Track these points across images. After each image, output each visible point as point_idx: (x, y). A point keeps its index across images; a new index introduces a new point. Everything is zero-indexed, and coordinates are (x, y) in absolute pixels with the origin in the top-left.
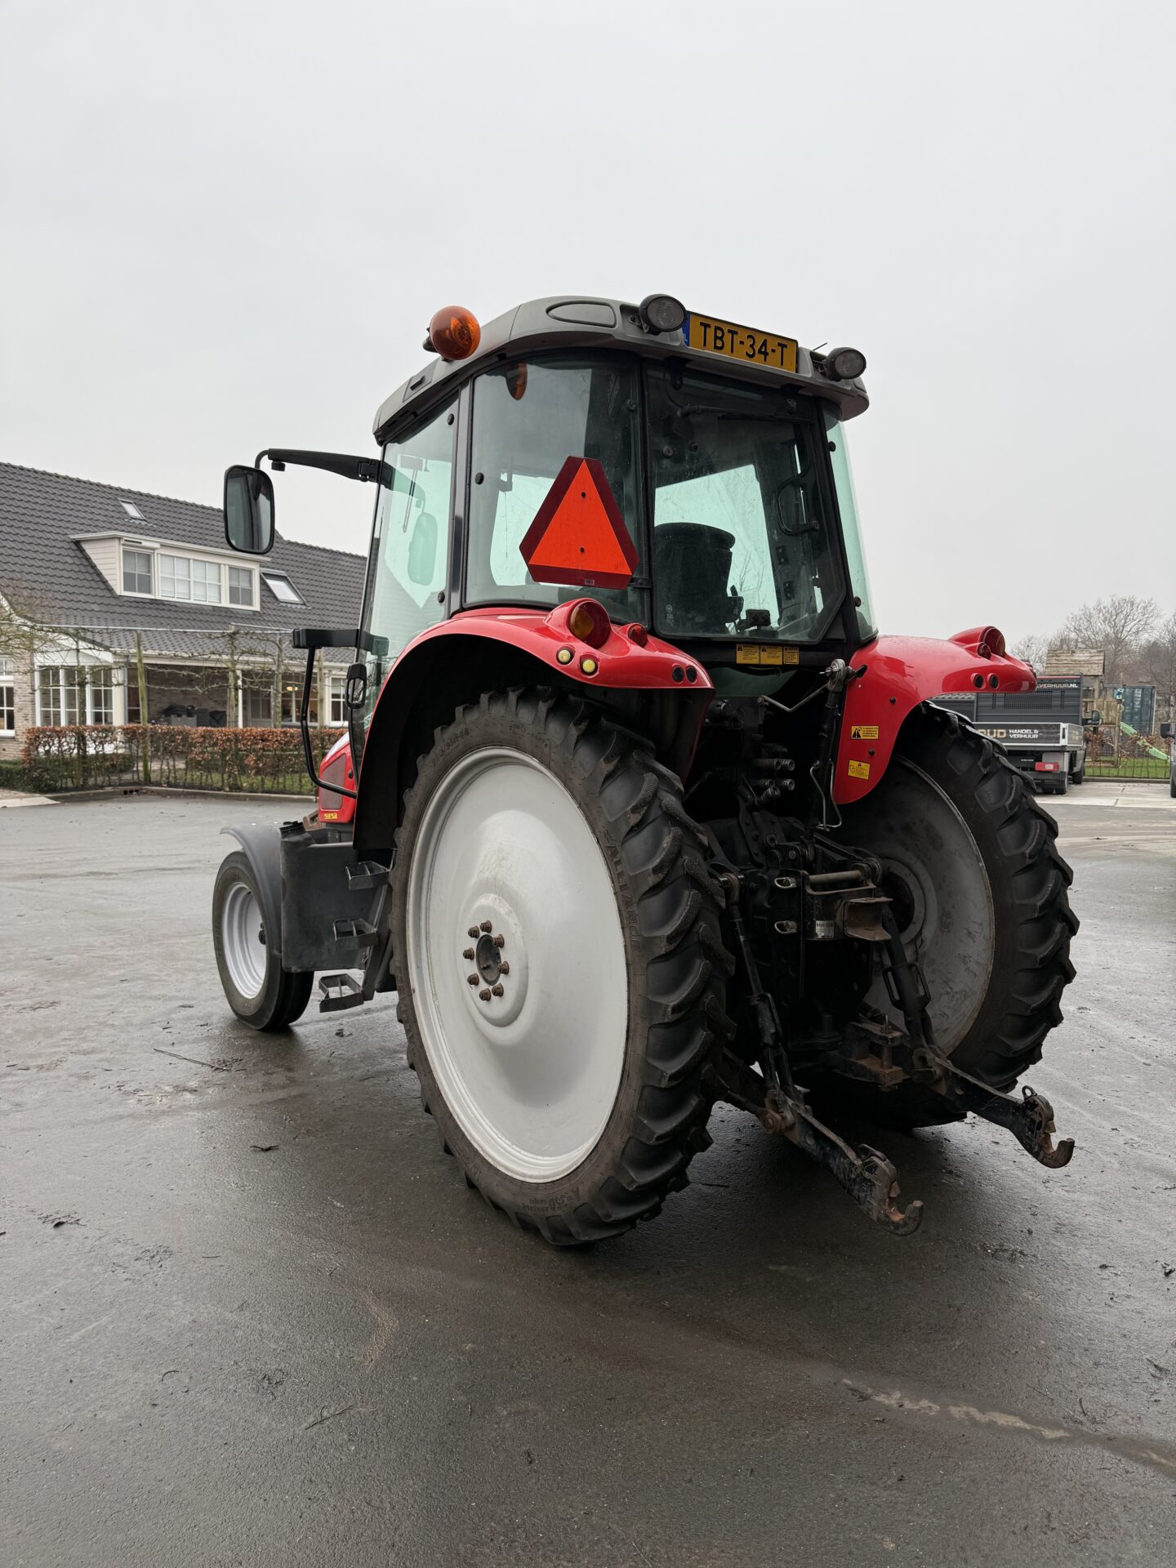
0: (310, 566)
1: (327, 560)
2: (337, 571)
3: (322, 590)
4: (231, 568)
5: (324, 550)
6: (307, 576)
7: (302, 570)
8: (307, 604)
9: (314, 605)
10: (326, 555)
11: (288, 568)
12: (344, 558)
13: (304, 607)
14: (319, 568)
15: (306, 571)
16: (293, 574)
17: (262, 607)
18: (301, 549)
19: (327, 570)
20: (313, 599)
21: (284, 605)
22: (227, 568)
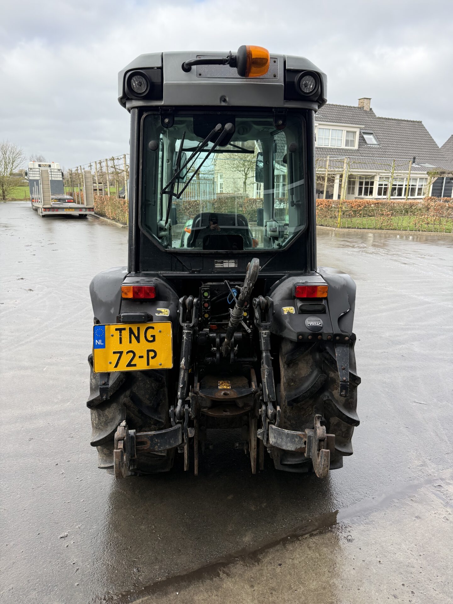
0: (386, 128)
1: (395, 124)
2: (398, 129)
3: (389, 138)
4: (347, 132)
5: (394, 120)
6: (383, 132)
8: (380, 145)
9: (383, 145)
10: (395, 122)
11: (375, 129)
12: (403, 122)
13: (378, 146)
14: (390, 128)
15: (383, 130)
16: (375, 131)
17: (359, 147)
18: (383, 120)
19: (394, 128)
20: (383, 142)
21: (369, 146)
22: (345, 131)
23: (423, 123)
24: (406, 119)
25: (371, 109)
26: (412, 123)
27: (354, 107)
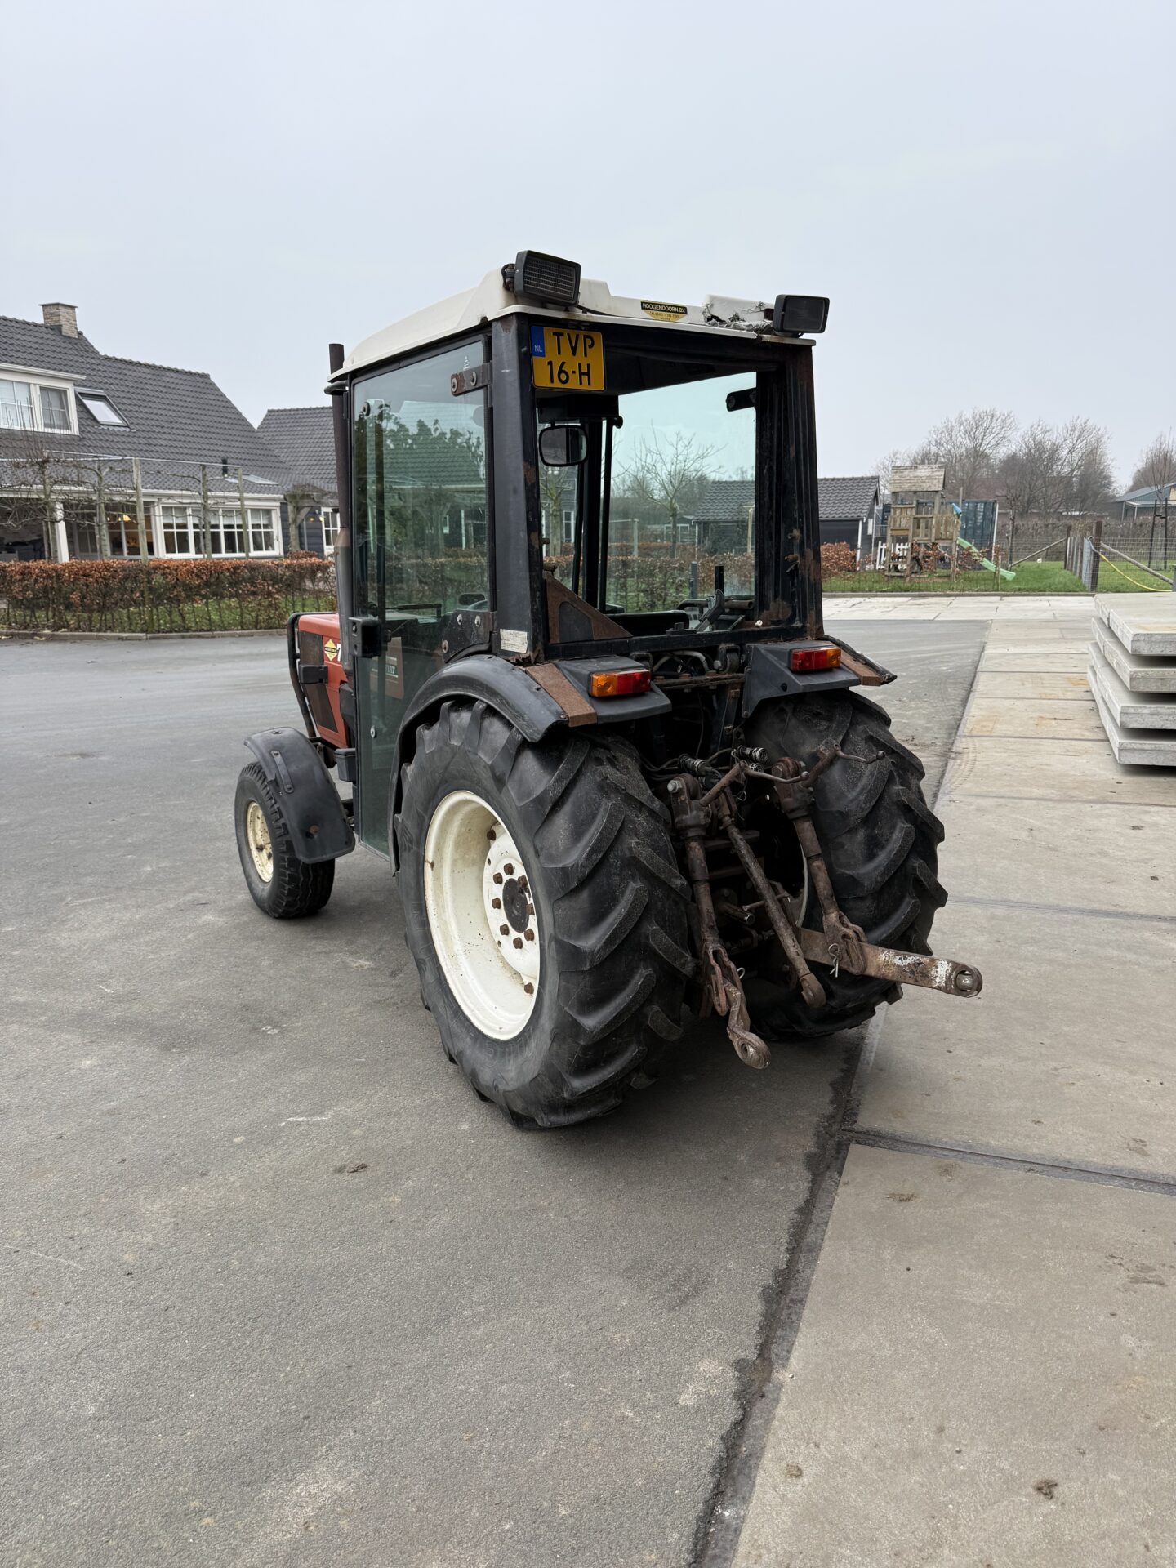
0: (131, 384)
1: (149, 376)
2: (161, 389)
3: (146, 410)
4: (43, 389)
5: (146, 366)
6: (129, 395)
7: (122, 388)
8: (132, 426)
9: (138, 427)
10: (148, 371)
11: (107, 386)
12: (168, 373)
13: (128, 430)
14: (142, 386)
15: (127, 389)
16: (112, 393)
17: (81, 431)
18: (120, 365)
19: (151, 387)
20: (137, 421)
21: (106, 428)
22: (38, 387)
23: (213, 378)
24: (172, 367)
25: (80, 334)
26: (189, 378)
27: (36, 325)
